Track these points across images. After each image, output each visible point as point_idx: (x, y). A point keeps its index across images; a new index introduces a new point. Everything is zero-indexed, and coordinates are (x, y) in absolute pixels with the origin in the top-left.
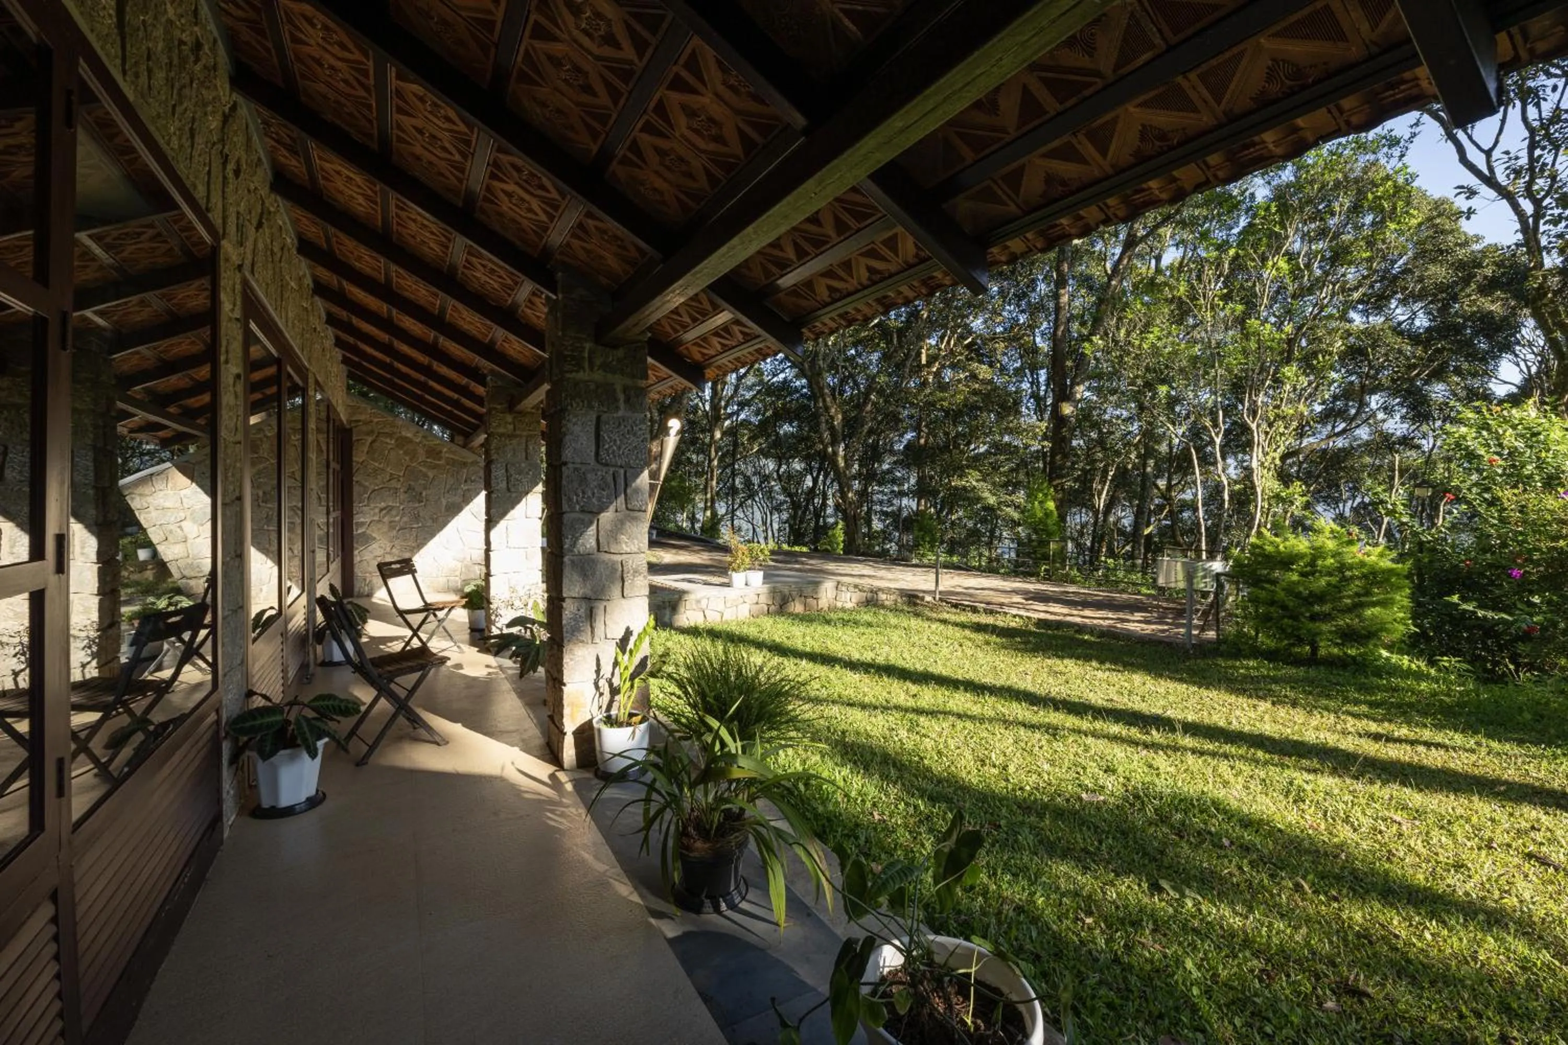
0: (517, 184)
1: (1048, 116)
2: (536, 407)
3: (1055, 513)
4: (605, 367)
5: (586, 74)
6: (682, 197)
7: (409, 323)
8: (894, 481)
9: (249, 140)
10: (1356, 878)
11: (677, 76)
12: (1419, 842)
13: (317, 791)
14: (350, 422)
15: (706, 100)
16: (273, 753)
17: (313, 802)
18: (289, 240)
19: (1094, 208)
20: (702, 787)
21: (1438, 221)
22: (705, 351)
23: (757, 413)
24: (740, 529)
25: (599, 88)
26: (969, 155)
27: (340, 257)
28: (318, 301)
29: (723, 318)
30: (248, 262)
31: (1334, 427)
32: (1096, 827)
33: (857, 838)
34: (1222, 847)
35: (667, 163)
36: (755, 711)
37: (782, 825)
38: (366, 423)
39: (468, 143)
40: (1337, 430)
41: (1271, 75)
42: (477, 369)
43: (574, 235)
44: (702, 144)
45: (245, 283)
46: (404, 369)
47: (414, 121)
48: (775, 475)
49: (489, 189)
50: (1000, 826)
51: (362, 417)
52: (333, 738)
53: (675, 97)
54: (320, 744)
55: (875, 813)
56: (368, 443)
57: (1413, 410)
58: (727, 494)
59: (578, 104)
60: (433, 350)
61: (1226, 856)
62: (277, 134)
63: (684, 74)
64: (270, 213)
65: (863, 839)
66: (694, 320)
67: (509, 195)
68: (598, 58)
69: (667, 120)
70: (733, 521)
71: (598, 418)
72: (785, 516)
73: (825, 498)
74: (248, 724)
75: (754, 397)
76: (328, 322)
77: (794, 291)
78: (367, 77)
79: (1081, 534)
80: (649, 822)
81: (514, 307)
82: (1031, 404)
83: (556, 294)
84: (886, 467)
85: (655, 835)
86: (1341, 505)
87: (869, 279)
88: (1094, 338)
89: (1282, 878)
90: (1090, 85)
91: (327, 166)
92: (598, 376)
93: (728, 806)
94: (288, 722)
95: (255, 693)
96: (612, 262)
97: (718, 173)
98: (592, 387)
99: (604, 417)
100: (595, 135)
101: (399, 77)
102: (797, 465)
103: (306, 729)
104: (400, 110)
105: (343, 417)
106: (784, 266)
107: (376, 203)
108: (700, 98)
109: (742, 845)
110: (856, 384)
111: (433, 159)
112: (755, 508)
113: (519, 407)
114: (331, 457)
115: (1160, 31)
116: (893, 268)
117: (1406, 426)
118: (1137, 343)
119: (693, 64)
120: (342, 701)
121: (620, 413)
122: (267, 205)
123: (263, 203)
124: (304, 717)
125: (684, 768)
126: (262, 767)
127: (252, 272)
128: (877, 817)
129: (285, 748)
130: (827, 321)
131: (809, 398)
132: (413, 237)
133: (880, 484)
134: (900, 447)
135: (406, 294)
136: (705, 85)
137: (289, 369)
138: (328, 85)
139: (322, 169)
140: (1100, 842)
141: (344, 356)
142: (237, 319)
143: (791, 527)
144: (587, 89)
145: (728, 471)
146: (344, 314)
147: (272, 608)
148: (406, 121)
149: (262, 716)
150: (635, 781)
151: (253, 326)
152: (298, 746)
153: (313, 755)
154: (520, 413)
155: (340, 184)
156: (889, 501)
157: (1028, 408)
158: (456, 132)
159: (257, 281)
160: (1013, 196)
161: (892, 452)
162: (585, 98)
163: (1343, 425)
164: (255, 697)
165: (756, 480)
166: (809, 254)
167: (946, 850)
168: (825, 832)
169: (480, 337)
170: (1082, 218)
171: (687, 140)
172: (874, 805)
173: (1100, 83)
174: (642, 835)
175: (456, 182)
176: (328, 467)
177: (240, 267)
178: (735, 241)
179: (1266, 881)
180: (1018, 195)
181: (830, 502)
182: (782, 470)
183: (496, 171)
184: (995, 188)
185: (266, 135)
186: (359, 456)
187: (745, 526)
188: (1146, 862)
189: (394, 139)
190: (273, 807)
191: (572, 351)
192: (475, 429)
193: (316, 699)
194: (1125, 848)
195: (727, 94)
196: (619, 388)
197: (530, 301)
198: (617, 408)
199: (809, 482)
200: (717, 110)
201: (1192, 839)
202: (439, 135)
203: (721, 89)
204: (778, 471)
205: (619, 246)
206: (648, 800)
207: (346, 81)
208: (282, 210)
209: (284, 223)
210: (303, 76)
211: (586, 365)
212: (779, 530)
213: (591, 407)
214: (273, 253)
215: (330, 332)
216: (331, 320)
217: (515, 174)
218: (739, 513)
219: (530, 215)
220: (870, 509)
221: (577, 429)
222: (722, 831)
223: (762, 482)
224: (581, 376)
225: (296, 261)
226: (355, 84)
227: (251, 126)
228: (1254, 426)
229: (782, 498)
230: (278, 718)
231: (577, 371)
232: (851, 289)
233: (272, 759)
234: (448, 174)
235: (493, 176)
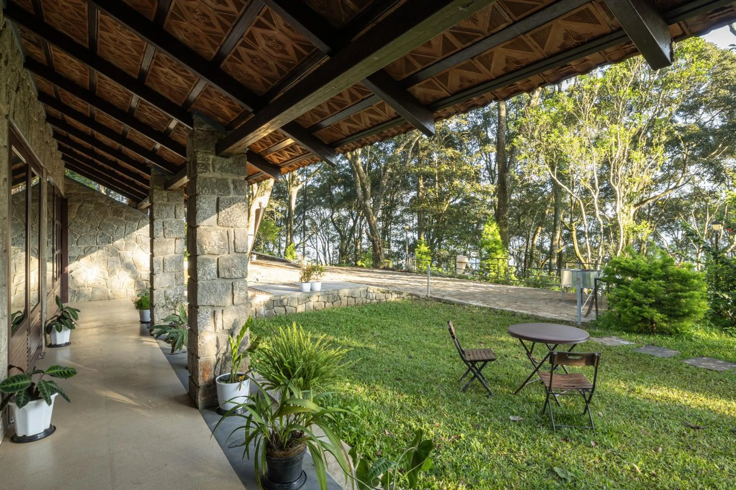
0: (170, 68)
1: (458, 50)
2: (181, 187)
3: (501, 241)
4: (222, 169)
5: (208, 17)
6: (265, 79)
7: (103, 138)
8: (404, 222)
9: (13, 42)
10: (667, 463)
11: (259, 20)
12: (705, 441)
13: (51, 425)
14: (66, 194)
15: (275, 33)
16: (25, 403)
17: (49, 432)
18: (33, 93)
19: (489, 93)
20: (278, 418)
21: (724, 62)
22: (281, 158)
23: (318, 181)
24: (308, 253)
25: (216, 23)
26: (419, 67)
27: (63, 101)
28: (49, 126)
29: (290, 141)
30: (11, 112)
31: (669, 185)
32: (518, 436)
33: (375, 446)
34: (590, 446)
35: (256, 62)
36: (313, 371)
37: (325, 440)
38: (76, 194)
39: (142, 47)
40: (671, 187)
41: (566, 37)
42: (145, 164)
43: (203, 96)
44: (274, 54)
45: (10, 125)
46: (100, 163)
47: (111, 35)
48: (330, 219)
49: (153, 70)
50: (460, 437)
51: (74, 191)
52: (61, 393)
53: (258, 31)
54: (53, 397)
55: (386, 431)
56: (77, 207)
57: (714, 174)
58: (301, 231)
59: (204, 31)
60: (118, 154)
61: (592, 452)
62: (29, 37)
63: (263, 20)
64: (23, 80)
65: (378, 446)
66: (274, 142)
67: (166, 74)
68: (216, 10)
69: (255, 41)
70: (304, 248)
71: (218, 199)
72: (337, 244)
73: (361, 233)
74: (10, 385)
75: (316, 171)
76: (54, 137)
77: (330, 128)
78: (84, 12)
79: (520, 252)
80: (248, 440)
81: (168, 131)
82: (487, 174)
83: (192, 126)
84: (398, 213)
85: (252, 447)
86: (676, 232)
87: (371, 124)
88: (519, 136)
89: (624, 463)
90: (479, 36)
91: (58, 54)
92: (218, 175)
93: (294, 429)
94: (33, 384)
95: (14, 367)
96: (226, 111)
97: (284, 68)
98: (215, 181)
99: (222, 198)
100: (214, 46)
101: (101, 13)
102: (344, 213)
103: (45, 388)
104: (102, 29)
105: (62, 192)
106: (323, 116)
107: (86, 75)
108: (272, 31)
109: (303, 452)
110: (379, 164)
111: (122, 54)
112: (318, 239)
113: (172, 187)
114: (55, 217)
115: (509, 15)
116: (383, 119)
117: (712, 184)
118: (545, 139)
119: (267, 16)
120: (65, 369)
121: (231, 196)
122: (22, 76)
123: (20, 76)
124: (44, 381)
125: (268, 408)
126: (17, 412)
127: (14, 118)
128: (387, 433)
129: (32, 400)
130: (350, 144)
131: (350, 171)
132: (108, 93)
133: (395, 224)
134: (407, 201)
135: (103, 123)
136: (274, 25)
137: (32, 169)
138: (60, 14)
139: (55, 56)
140: (520, 445)
141: (63, 155)
142: (5, 146)
143: (340, 251)
144: (211, 25)
145: (301, 216)
146: (64, 133)
147: (20, 312)
148: (105, 34)
149: (19, 380)
150: (240, 415)
151: (14, 148)
152: (40, 398)
153: (49, 402)
154: (171, 190)
155: (65, 63)
156: (401, 234)
157: (484, 176)
158: (136, 41)
159: (16, 122)
160: (444, 86)
161: (402, 204)
162: (208, 28)
163: (674, 184)
164: (12, 369)
165: (318, 222)
166: (336, 110)
167: (413, 451)
168: (355, 443)
169: (147, 147)
170: (483, 97)
171: (267, 52)
172: (386, 426)
173: (482, 37)
174: (244, 447)
175: (134, 66)
176: (53, 222)
177: (7, 116)
178: (293, 108)
179: (614, 466)
180: (447, 85)
181: (365, 236)
182: (334, 216)
183: (157, 61)
184: (434, 82)
185: (22, 37)
186: (72, 216)
187: (312, 250)
188: (546, 456)
189: (98, 43)
190: (25, 436)
191: (202, 160)
192: (144, 197)
193: (51, 369)
194: (534, 448)
195: (286, 30)
196: (230, 181)
197: (177, 129)
198: (229, 193)
199: (351, 223)
200: (282, 38)
201: (573, 442)
202: (125, 42)
203: (284, 28)
204: (331, 217)
205: (229, 102)
206: (248, 427)
207: (71, 13)
208: (30, 77)
209: (31, 84)
210: (46, 9)
211: (211, 168)
212: (333, 253)
213: (214, 193)
214: (25, 103)
215: (55, 142)
216: (56, 135)
217: (169, 63)
218: (308, 243)
219: (177, 84)
220: (389, 239)
221: (205, 206)
222: (290, 444)
223: (322, 224)
224: (207, 175)
225: (37, 104)
226: (76, 14)
227: (14, 33)
228: (617, 188)
229: (335, 233)
230: (28, 381)
231: (205, 172)
232: (361, 128)
233: (24, 407)
234: (130, 61)
235: (156, 64)
